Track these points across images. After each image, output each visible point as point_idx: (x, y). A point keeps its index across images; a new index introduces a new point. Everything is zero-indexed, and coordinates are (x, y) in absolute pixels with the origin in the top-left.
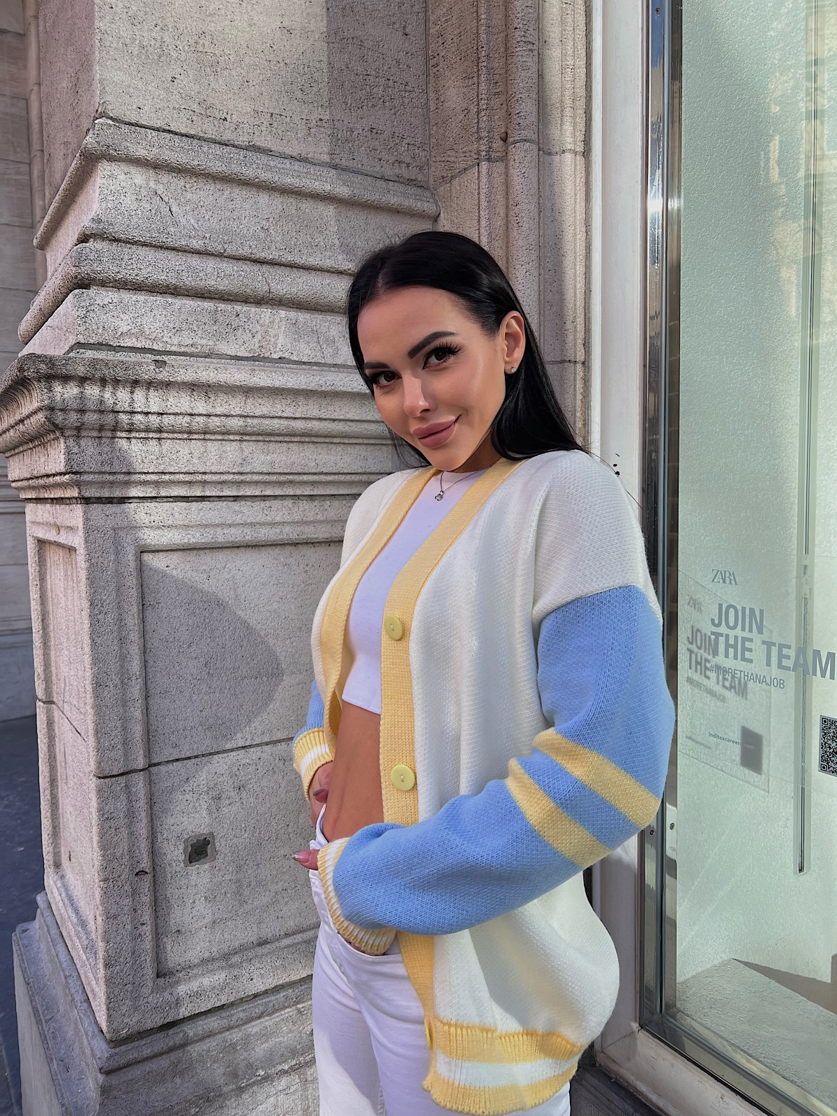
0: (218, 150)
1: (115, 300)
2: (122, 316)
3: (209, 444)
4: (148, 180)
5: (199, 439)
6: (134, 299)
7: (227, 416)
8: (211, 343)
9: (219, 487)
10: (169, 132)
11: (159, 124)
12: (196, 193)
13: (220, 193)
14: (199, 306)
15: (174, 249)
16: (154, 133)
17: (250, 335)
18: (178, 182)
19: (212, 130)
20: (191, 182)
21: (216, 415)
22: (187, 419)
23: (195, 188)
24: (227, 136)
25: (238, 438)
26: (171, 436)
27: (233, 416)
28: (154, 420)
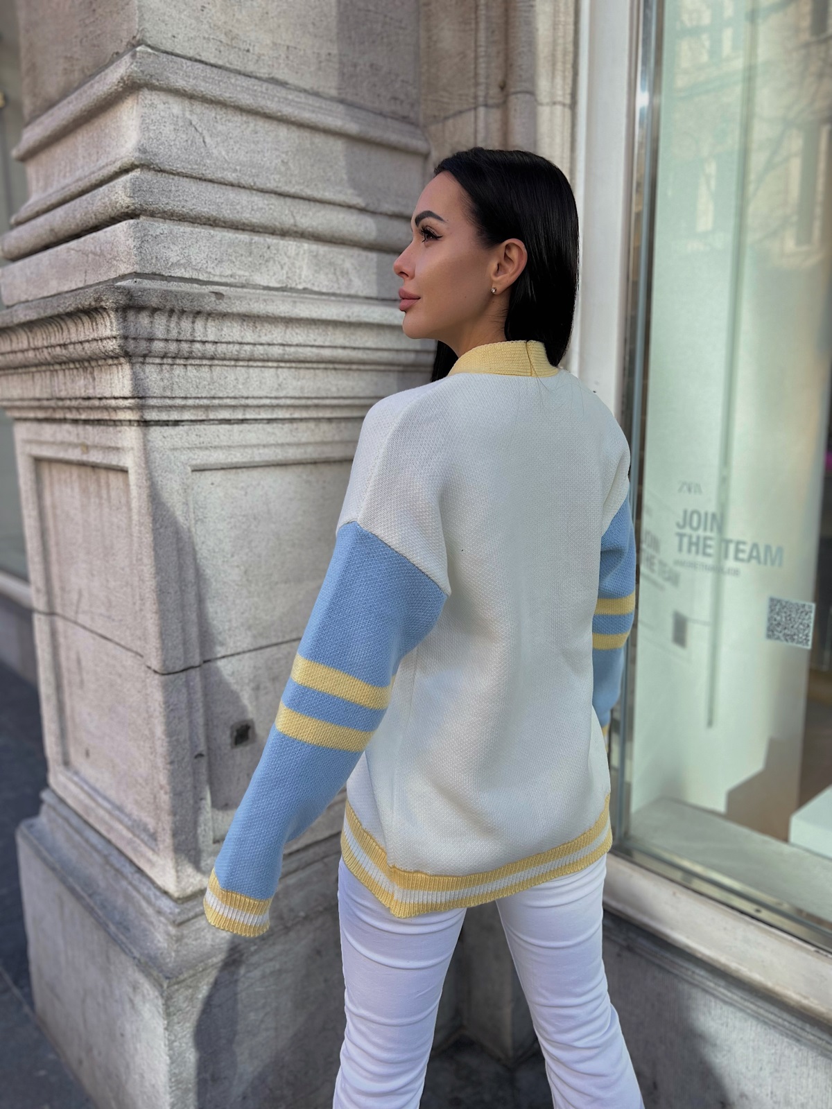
0: (243, 82)
1: (166, 232)
2: (172, 246)
3: (251, 370)
4: (184, 110)
5: (243, 366)
6: (182, 230)
7: (269, 344)
8: (247, 274)
9: (257, 410)
10: (201, 62)
11: (191, 53)
12: (226, 125)
13: (245, 126)
14: (237, 238)
15: (211, 181)
16: (189, 63)
17: (279, 267)
18: (211, 113)
19: (237, 61)
20: (220, 113)
21: (262, 344)
22: (237, 347)
23: (224, 120)
24: (251, 68)
25: (275, 364)
26: (220, 363)
27: (273, 344)
28: (210, 347)
